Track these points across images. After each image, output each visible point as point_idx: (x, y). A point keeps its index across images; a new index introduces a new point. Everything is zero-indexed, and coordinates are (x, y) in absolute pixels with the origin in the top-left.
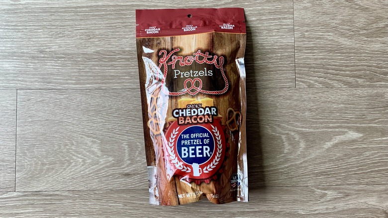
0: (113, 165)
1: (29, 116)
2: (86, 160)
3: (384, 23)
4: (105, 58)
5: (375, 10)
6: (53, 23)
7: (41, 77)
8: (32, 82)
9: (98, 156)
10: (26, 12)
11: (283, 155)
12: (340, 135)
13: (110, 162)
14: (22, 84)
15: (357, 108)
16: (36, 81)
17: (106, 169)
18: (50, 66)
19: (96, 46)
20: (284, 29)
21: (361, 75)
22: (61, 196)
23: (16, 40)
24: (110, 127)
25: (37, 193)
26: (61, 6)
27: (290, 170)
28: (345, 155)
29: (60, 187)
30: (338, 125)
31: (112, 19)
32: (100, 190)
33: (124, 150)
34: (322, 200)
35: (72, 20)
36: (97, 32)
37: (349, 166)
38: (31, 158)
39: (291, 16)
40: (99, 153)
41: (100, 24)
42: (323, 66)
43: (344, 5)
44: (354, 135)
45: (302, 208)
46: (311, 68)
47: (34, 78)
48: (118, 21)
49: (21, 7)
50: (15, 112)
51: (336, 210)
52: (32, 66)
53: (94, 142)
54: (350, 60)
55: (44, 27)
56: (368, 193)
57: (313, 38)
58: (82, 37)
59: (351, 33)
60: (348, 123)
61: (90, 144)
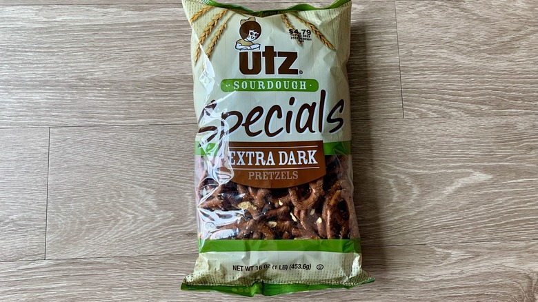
0: (173, 222)
1: (65, 161)
2: (138, 216)
3: (509, 37)
4: (162, 86)
5: (497, 21)
6: (96, 44)
7: (80, 110)
8: (68, 117)
9: (153, 211)
10: (62, 31)
11: (392, 204)
12: (464, 177)
13: (169, 218)
14: (56, 121)
15: (483, 143)
16: (74, 116)
17: (164, 228)
18: (92, 97)
19: (151, 71)
20: (385, 45)
21: (485, 101)
22: (105, 264)
23: (49, 65)
24: (168, 172)
25: (73, 261)
26: (107, 23)
27: (402, 223)
28: (472, 202)
29: (103, 252)
30: (461, 164)
31: (170, 37)
32: (156, 255)
33: (188, 202)
34: (445, 262)
35: (120, 39)
36: (152, 53)
37: (477, 217)
38: (66, 215)
39: (394, 30)
40: (155, 207)
41: (156, 44)
42: (437, 91)
43: (459, 15)
44: (480, 177)
45: (420, 273)
46: (422, 93)
47: (71, 112)
48: (178, 40)
49: (57, 24)
50: (46, 156)
51: (464, 276)
52: (69, 97)
53: (148, 193)
54: (470, 82)
55: (86, 49)
56: (504, 252)
57: (422, 56)
58: (132, 60)
59: (470, 49)
60: (473, 162)
61: (143, 195)
